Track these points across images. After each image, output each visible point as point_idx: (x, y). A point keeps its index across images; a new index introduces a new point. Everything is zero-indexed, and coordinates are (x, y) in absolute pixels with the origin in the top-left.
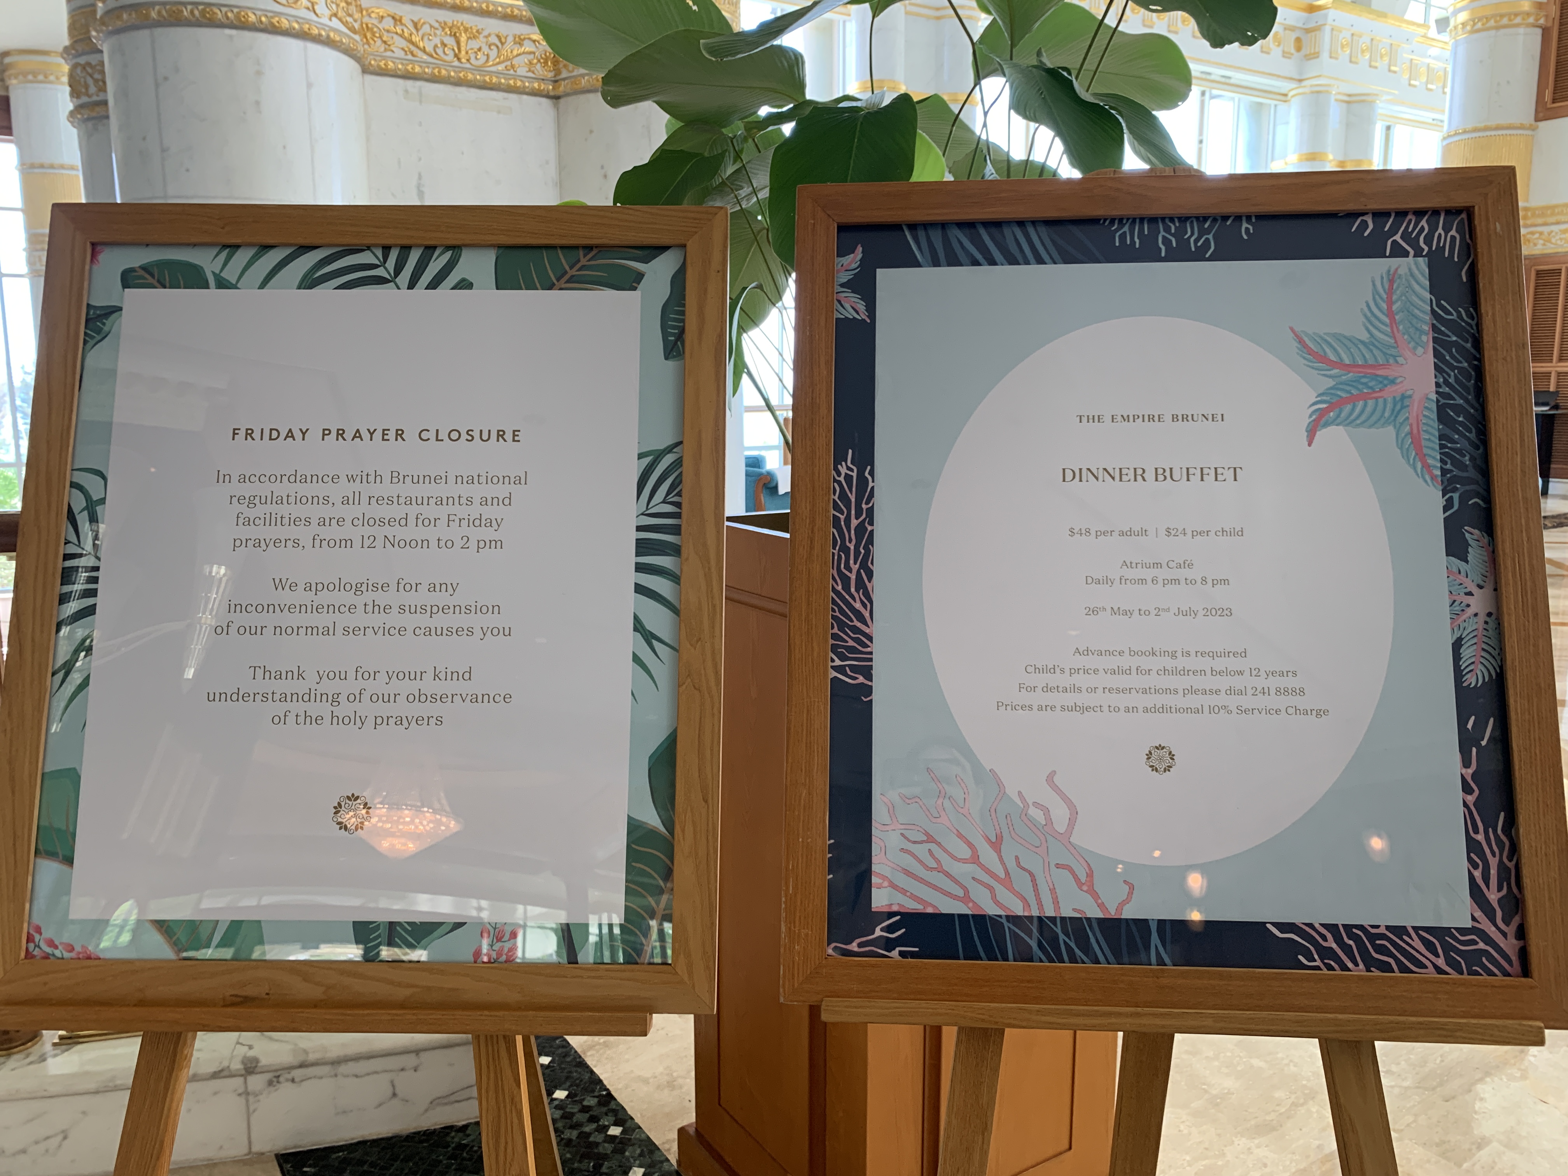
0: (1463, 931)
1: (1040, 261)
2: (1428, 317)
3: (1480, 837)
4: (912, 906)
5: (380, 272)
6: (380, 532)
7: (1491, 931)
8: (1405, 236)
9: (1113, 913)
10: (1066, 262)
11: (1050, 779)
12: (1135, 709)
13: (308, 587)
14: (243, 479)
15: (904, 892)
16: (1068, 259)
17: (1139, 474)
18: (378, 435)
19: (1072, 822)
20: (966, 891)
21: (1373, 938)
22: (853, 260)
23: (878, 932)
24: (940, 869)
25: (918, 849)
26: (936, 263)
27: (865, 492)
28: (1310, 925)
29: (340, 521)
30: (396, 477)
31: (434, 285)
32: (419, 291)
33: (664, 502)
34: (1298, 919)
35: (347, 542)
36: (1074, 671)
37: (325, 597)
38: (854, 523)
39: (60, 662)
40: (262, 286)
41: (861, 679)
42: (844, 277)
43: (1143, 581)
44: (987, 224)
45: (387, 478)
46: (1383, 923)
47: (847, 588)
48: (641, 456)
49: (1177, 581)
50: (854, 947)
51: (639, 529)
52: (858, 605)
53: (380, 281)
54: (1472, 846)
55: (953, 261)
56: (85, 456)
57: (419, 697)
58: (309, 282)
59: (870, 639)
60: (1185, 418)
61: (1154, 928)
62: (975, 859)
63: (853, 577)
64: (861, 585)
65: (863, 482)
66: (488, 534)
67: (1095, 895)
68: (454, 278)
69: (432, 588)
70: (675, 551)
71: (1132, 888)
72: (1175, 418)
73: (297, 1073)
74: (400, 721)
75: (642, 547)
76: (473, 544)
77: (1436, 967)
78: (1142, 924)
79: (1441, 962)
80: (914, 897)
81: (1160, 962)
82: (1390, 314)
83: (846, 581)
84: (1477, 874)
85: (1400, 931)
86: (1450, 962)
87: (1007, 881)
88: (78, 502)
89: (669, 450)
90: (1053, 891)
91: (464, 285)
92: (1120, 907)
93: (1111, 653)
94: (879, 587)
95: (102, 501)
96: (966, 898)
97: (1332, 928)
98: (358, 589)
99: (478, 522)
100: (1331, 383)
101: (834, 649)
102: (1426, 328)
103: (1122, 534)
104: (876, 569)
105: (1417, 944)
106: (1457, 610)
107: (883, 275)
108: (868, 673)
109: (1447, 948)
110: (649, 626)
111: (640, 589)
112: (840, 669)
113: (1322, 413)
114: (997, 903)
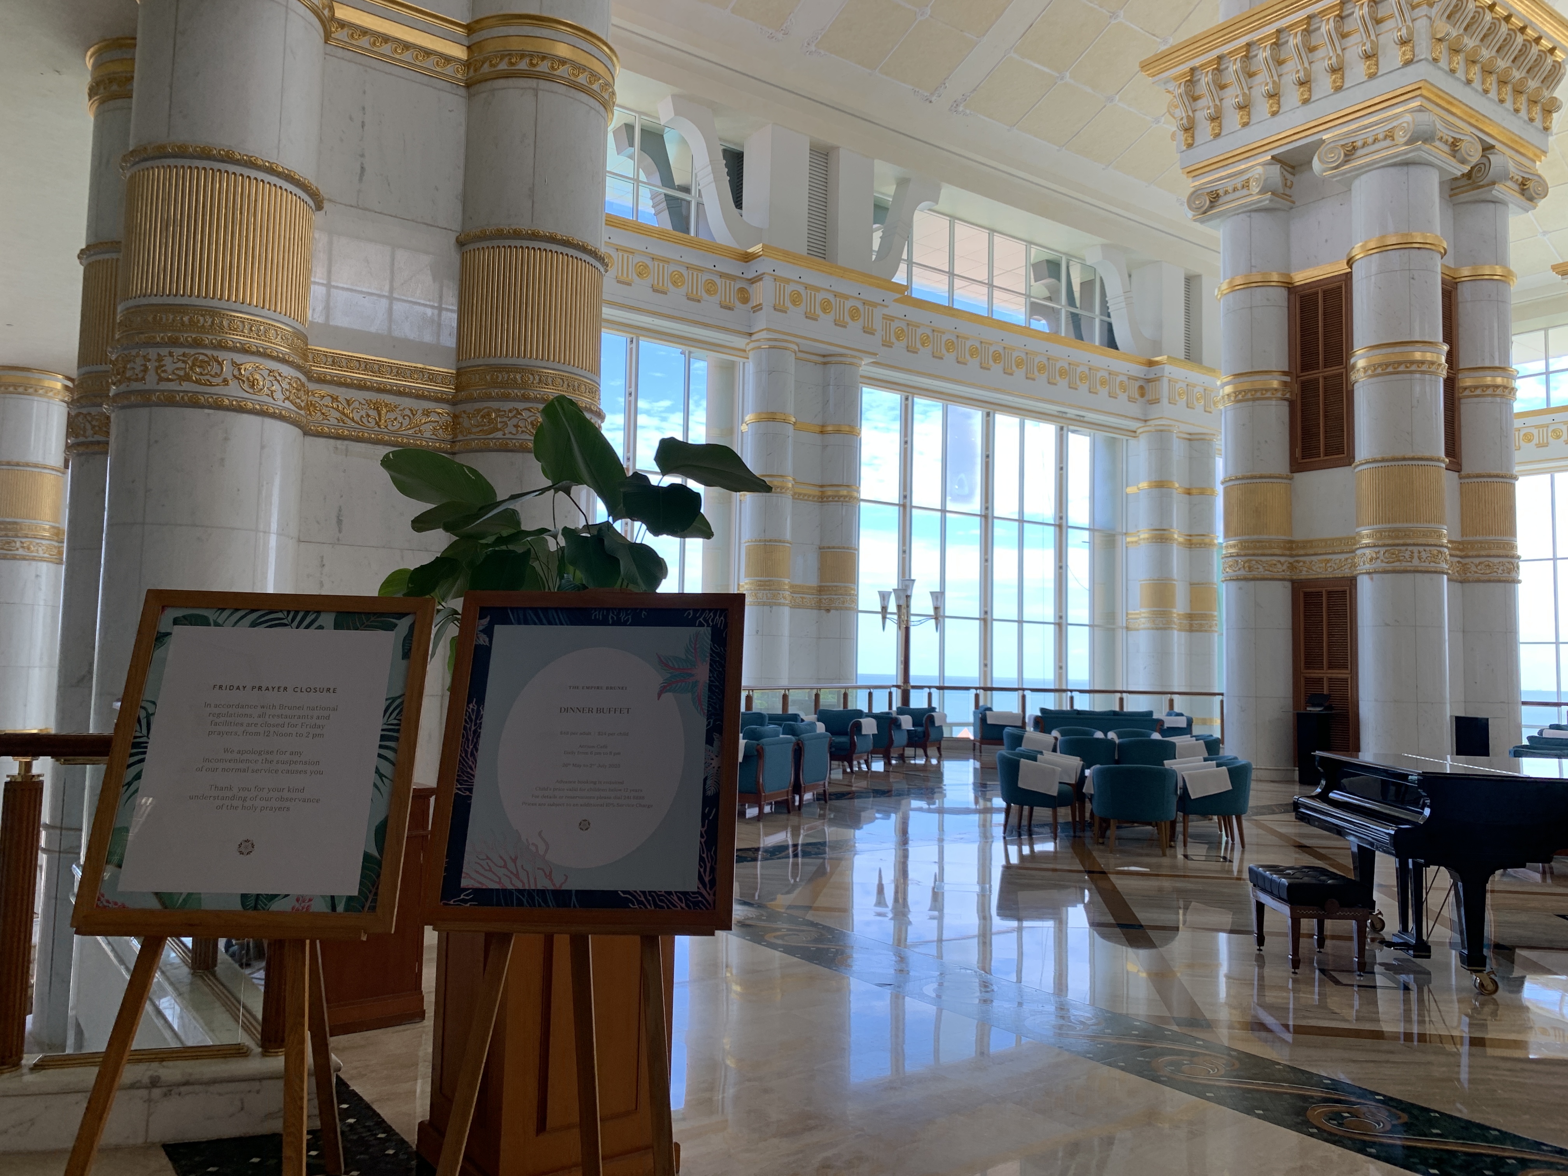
0: (694, 893)
1: (562, 624)
2: (709, 651)
3: (705, 856)
4: (477, 886)
5: (285, 621)
6: (272, 729)
7: (704, 893)
8: (704, 619)
9: (558, 887)
10: (572, 625)
11: (540, 834)
12: (577, 805)
13: (239, 752)
14: (216, 706)
15: (475, 880)
16: (573, 623)
17: (590, 710)
18: (276, 690)
19: (546, 851)
20: (500, 879)
21: (658, 896)
22: (485, 621)
23: (462, 897)
24: (490, 870)
25: (481, 862)
26: (519, 623)
27: (479, 716)
28: (636, 892)
29: (256, 725)
30: (282, 707)
31: (307, 627)
32: (301, 630)
33: (395, 719)
34: (631, 889)
35: (258, 734)
36: (555, 789)
37: (245, 757)
38: (473, 728)
39: (126, 782)
40: (233, 626)
41: (468, 793)
42: (481, 628)
43: (587, 753)
44: (542, 609)
45: (278, 707)
46: (663, 890)
47: (466, 756)
48: (387, 700)
49: (600, 753)
50: (452, 902)
51: (383, 730)
52: (470, 763)
53: (285, 625)
54: (701, 859)
55: (526, 622)
56: (148, 695)
57: (282, 799)
58: (254, 624)
59: (473, 776)
60: (611, 688)
61: (574, 893)
62: (505, 866)
63: (470, 750)
64: (472, 754)
65: (478, 711)
66: (318, 731)
67: (552, 881)
68: (316, 624)
69: (292, 753)
70: (396, 739)
71: (567, 877)
72: (607, 688)
73: (183, 1089)
74: (271, 809)
75: (383, 738)
76: (311, 736)
77: (682, 908)
78: (569, 892)
79: (683, 905)
80: (480, 883)
81: (575, 906)
82: (695, 649)
83: (466, 752)
84: (702, 870)
85: (669, 893)
86: (687, 905)
87: (517, 876)
88: (143, 714)
89: (399, 697)
90: (535, 879)
91: (321, 627)
92: (561, 886)
93: (570, 782)
94: (481, 755)
95: (153, 714)
96: (500, 883)
97: (644, 893)
98: (260, 753)
99: (315, 726)
100: (669, 675)
101: (457, 781)
102: (708, 655)
103: (581, 734)
104: (479, 748)
105: (675, 898)
106: (707, 765)
107: (497, 628)
108: (470, 790)
109: (687, 899)
110: (381, 771)
111: (380, 756)
112: (458, 789)
113: (665, 687)
114: (514, 885)
